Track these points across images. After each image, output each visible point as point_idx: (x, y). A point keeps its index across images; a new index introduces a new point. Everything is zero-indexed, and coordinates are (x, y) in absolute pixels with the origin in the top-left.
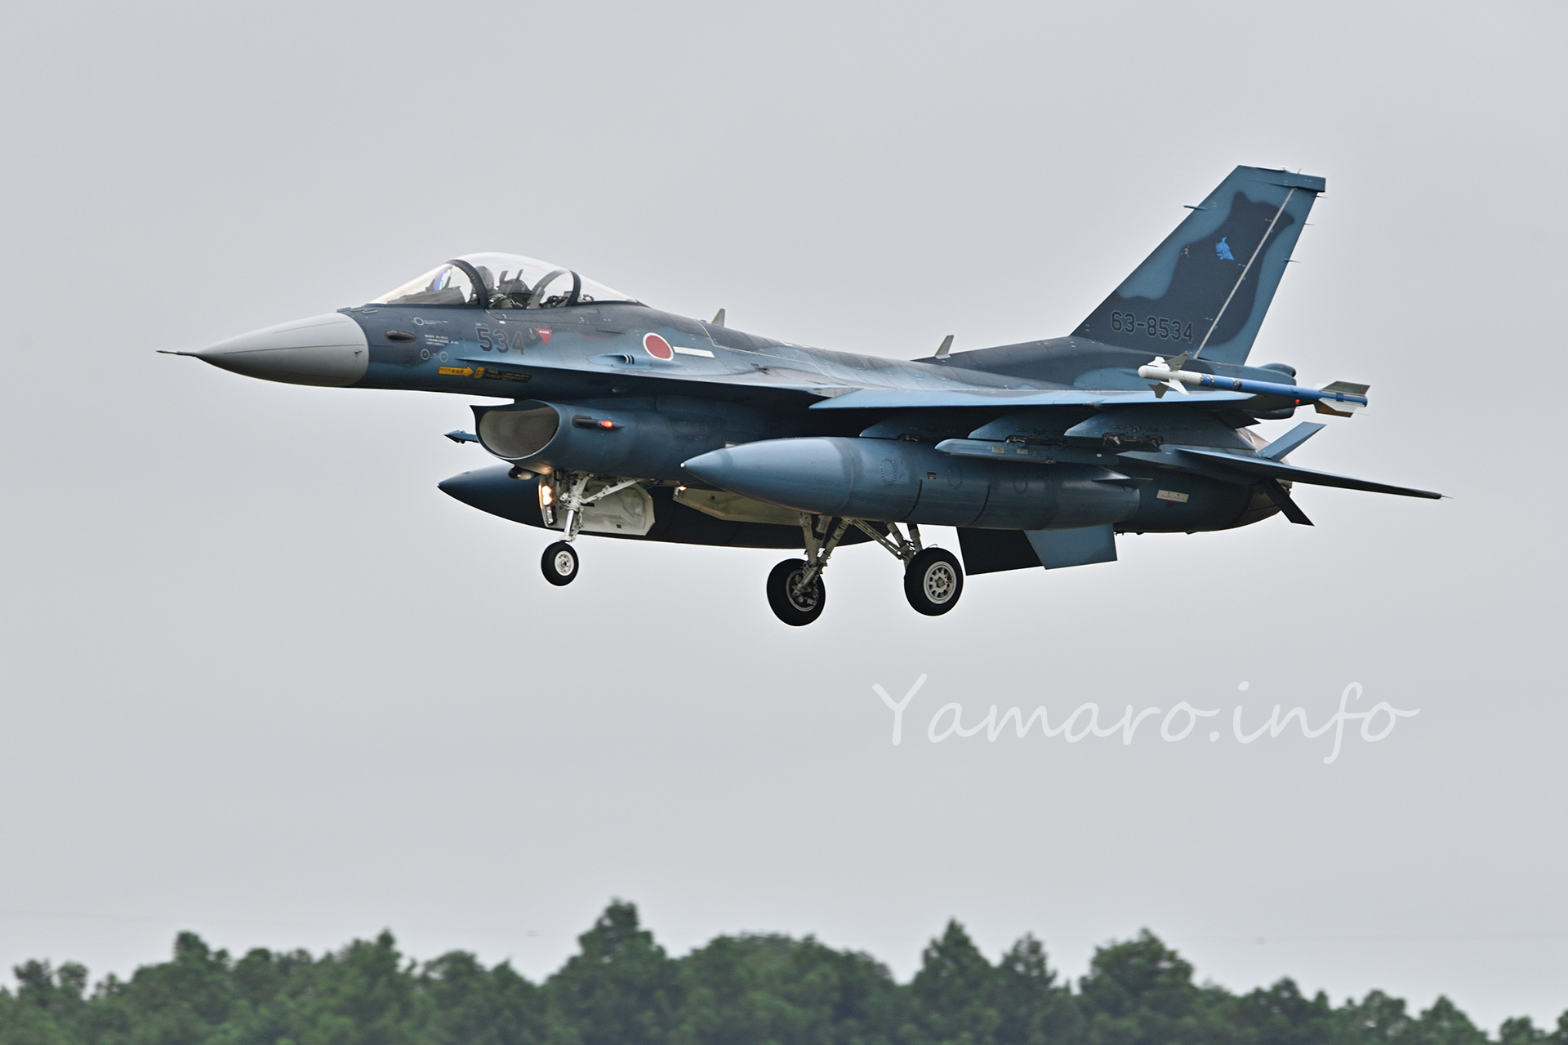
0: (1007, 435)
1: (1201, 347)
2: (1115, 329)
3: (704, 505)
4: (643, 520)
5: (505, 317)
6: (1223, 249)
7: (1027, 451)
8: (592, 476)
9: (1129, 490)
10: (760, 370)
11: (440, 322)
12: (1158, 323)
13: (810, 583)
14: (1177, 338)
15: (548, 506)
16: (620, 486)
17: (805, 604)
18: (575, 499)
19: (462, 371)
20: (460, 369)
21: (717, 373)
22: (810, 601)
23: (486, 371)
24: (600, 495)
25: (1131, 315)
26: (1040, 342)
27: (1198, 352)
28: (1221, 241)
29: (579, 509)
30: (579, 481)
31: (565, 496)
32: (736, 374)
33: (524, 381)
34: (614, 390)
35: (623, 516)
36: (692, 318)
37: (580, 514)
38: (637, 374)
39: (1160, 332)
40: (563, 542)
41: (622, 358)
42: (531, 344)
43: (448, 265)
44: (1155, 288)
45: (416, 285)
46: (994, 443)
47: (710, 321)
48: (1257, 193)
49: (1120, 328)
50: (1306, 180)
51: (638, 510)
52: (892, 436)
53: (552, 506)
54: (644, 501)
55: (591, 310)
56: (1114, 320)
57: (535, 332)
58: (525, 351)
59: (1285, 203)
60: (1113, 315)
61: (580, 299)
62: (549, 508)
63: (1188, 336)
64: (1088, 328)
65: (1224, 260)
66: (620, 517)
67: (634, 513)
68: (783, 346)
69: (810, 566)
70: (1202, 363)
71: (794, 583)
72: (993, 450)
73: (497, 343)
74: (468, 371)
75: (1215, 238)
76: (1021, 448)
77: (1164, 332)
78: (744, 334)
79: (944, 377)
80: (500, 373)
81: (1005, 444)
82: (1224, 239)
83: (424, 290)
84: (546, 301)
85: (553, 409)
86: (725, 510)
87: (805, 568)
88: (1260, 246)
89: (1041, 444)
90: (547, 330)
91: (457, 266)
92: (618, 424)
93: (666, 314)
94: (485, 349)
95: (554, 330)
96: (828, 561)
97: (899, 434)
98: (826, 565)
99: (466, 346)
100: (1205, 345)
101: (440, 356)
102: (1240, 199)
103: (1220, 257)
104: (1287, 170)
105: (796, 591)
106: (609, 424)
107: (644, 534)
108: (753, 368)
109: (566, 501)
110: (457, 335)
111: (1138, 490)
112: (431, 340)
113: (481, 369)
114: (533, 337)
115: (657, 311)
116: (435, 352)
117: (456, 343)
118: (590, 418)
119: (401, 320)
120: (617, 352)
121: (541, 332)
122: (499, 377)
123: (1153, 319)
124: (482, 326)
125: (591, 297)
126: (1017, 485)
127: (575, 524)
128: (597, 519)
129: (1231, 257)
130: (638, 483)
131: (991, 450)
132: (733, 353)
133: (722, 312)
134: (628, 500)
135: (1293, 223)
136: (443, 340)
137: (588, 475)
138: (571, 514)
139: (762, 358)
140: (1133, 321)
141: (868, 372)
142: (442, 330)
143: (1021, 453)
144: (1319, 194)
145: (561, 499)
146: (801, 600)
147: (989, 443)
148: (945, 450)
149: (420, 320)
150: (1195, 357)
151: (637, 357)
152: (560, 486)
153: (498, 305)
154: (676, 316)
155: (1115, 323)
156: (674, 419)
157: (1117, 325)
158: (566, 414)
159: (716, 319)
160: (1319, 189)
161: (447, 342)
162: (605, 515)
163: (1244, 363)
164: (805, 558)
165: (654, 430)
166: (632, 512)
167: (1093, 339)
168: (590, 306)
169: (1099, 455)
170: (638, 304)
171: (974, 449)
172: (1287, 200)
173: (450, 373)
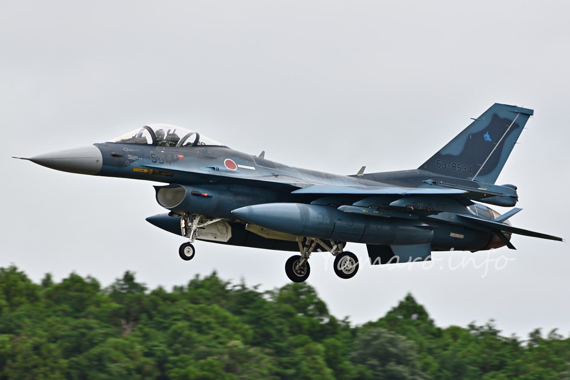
0: (369, 205)
1: (475, 176)
2: (438, 167)
3: (259, 232)
4: (226, 236)
5: (164, 150)
6: (487, 137)
7: (378, 212)
8: (201, 216)
9: (428, 230)
10: (275, 176)
11: (135, 150)
12: (457, 165)
13: (303, 265)
14: (465, 172)
15: (184, 228)
16: (214, 221)
17: (300, 274)
18: (195, 225)
19: (143, 170)
20: (142, 170)
21: (255, 176)
22: (303, 272)
23: (154, 171)
24: (206, 224)
25: (445, 162)
26: (404, 171)
27: (474, 178)
28: (486, 133)
29: (196, 229)
30: (196, 218)
31: (190, 224)
32: (263, 177)
33: (171, 176)
34: (211, 181)
35: (217, 234)
36: (248, 154)
37: (197, 232)
38: (219, 175)
39: (457, 169)
40: (189, 242)
41: (214, 168)
42: (174, 161)
43: (143, 128)
44: (456, 151)
45: (128, 135)
46: (363, 208)
47: (258, 156)
48: (503, 115)
49: (440, 167)
50: (525, 110)
51: (225, 231)
52: (325, 204)
53: (185, 227)
54: (227, 228)
55: (203, 148)
56: (437, 163)
57: (176, 156)
58: (171, 164)
59: (515, 119)
60: (437, 161)
61: (198, 144)
62: (184, 229)
63: (469, 171)
64: (426, 166)
65: (487, 141)
66: (216, 234)
67: (223, 233)
68: (288, 167)
69: (303, 258)
70: (476, 183)
71: (296, 265)
72: (364, 211)
73: (159, 160)
74: (146, 171)
75: (484, 132)
76: (376, 210)
77: (459, 169)
78: (270, 161)
79: (358, 183)
80: (160, 172)
81: (369, 208)
82: (487, 133)
83: (131, 137)
84: (186, 144)
85: (184, 188)
86: (267, 234)
87: (301, 259)
88: (503, 136)
89: (385, 209)
90: (182, 155)
91: (146, 129)
92: (210, 195)
93: (237, 152)
94: (154, 162)
95: (185, 156)
96: (310, 256)
97: (328, 203)
98: (309, 258)
99: (145, 160)
100: (477, 175)
101: (133, 164)
102: (495, 117)
103: (485, 140)
104: (517, 106)
105: (296, 268)
106: (206, 195)
107: (226, 241)
108: (272, 175)
109: (190, 226)
110: (142, 156)
111: (433, 231)
112: (130, 157)
113: (152, 170)
114: (175, 158)
115: (233, 151)
116: (132, 162)
117: (141, 159)
118: (199, 192)
119: (118, 148)
120: (212, 166)
121: (179, 156)
122: (159, 174)
123: (455, 164)
124: (153, 152)
125: (204, 144)
126: (378, 226)
127: (194, 236)
128: (206, 234)
129: (490, 140)
130: (222, 220)
131: (362, 211)
132: (264, 168)
133: (263, 153)
134: (220, 227)
135: (518, 128)
136: (136, 157)
137: (200, 216)
138: (192, 232)
139: (276, 171)
140: (446, 164)
141: (324, 179)
142: (136, 154)
143: (376, 213)
144: (531, 116)
145: (188, 225)
146: (299, 272)
147: (361, 208)
148: (342, 210)
149: (126, 149)
150: (473, 180)
151: (220, 168)
152: (189, 220)
153: (163, 145)
154: (241, 153)
155: (438, 164)
156: (236, 194)
157: (438, 165)
158: (188, 190)
159: (261, 155)
160: (529, 114)
161: (137, 158)
162: (209, 233)
163: (494, 183)
164: (301, 255)
165: (227, 198)
166: (222, 232)
167: (428, 171)
168: (203, 147)
169: (410, 215)
170: (225, 147)
171: (354, 210)
172: (516, 118)
173: (138, 171)
